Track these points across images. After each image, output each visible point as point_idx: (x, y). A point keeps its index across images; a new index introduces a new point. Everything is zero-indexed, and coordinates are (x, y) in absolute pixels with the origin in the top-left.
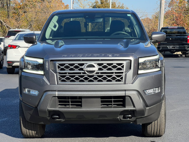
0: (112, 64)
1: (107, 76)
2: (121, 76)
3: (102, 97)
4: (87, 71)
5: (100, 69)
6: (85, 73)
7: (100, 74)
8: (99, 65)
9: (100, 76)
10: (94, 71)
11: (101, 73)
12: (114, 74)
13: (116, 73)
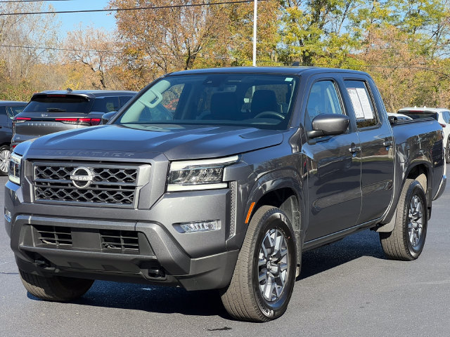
0: (117, 170)
1: (108, 192)
2: (131, 193)
3: (102, 231)
4: (76, 181)
5: (96, 178)
6: (72, 185)
7: (97, 188)
8: (97, 170)
9: (97, 192)
10: (86, 182)
11: (100, 186)
12: (120, 189)
13: (123, 187)
